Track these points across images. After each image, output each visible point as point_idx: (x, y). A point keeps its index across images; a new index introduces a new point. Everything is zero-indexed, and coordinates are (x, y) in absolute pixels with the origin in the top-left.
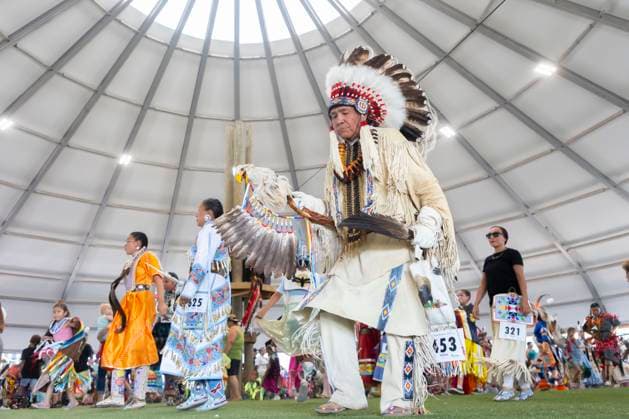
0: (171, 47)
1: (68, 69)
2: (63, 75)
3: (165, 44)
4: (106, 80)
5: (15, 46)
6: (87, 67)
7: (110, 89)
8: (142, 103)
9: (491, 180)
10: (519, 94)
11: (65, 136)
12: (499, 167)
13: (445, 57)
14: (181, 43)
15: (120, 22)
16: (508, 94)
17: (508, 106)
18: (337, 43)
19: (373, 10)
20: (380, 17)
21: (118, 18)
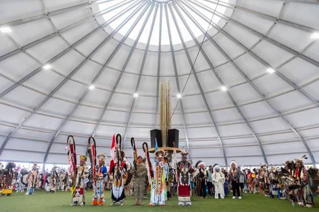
0: (146, 51)
1: (110, 65)
2: (109, 67)
3: (143, 50)
4: (124, 67)
5: (90, 60)
6: (116, 63)
7: (126, 70)
8: (139, 73)
9: (297, 91)
10: (305, 49)
11: (114, 89)
12: (300, 85)
13: (264, 37)
14: (150, 49)
15: (125, 45)
16: (299, 50)
17: (301, 56)
18: (213, 38)
19: (226, 22)
20: (230, 24)
21: (125, 43)
